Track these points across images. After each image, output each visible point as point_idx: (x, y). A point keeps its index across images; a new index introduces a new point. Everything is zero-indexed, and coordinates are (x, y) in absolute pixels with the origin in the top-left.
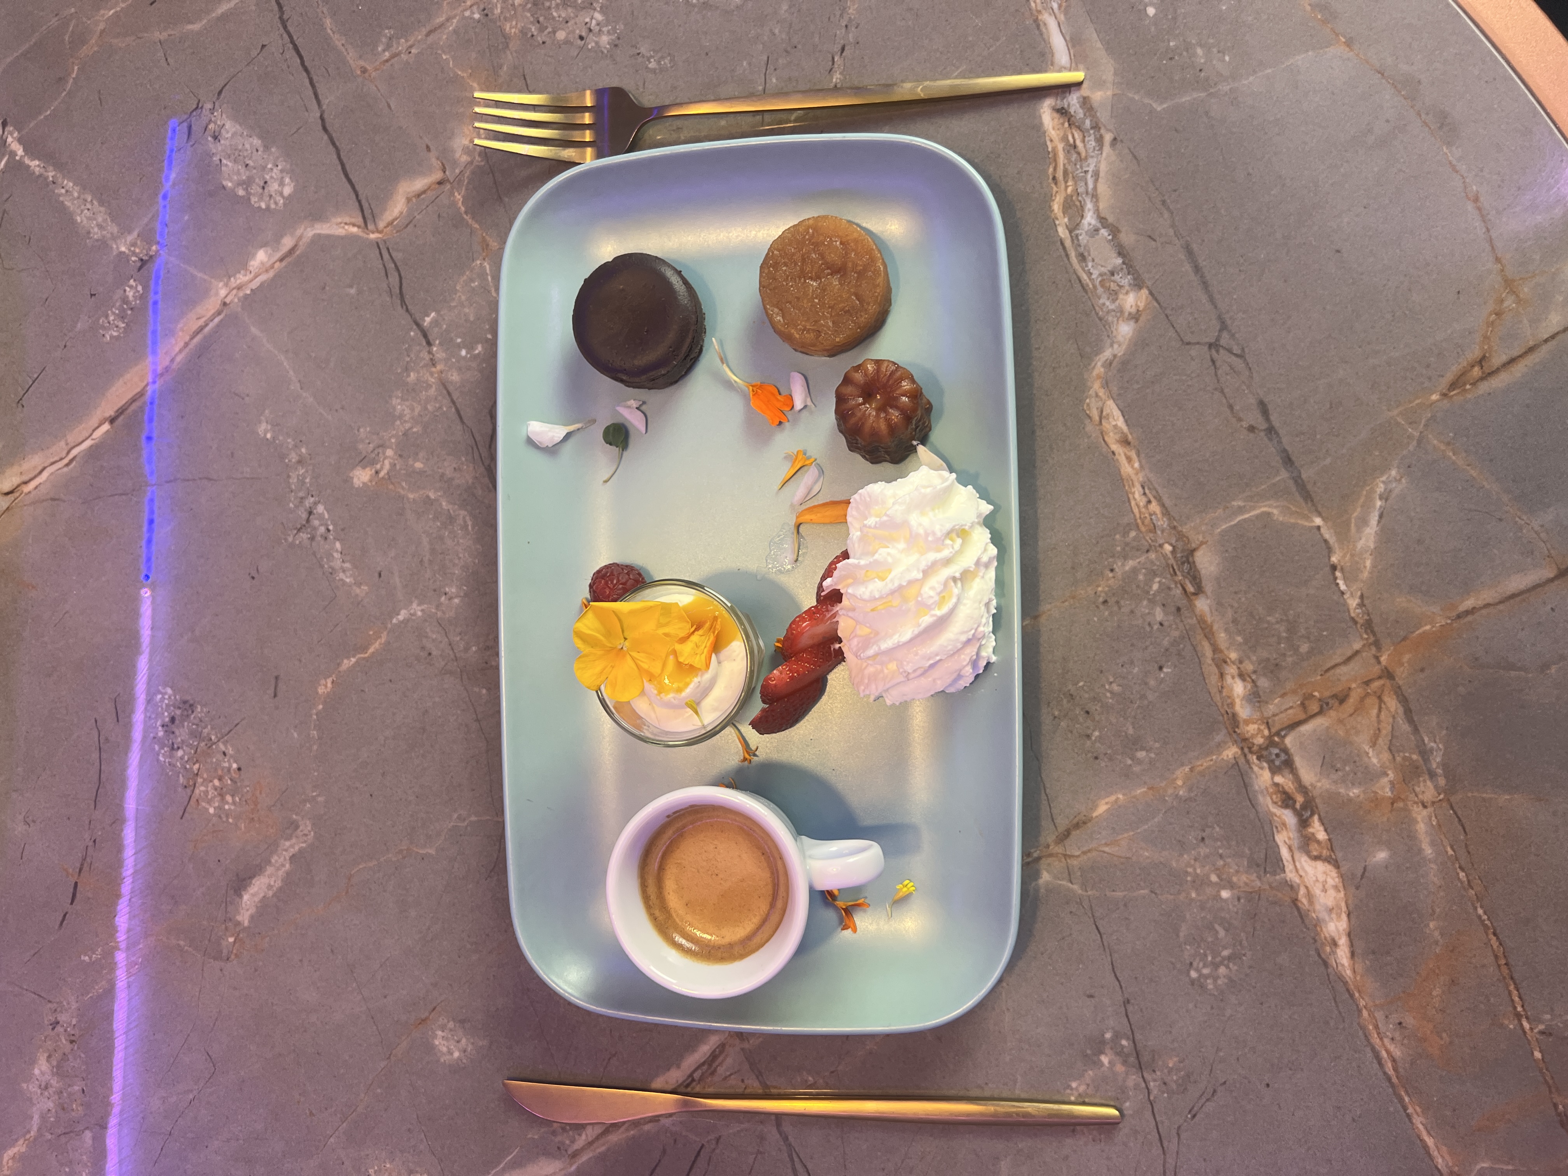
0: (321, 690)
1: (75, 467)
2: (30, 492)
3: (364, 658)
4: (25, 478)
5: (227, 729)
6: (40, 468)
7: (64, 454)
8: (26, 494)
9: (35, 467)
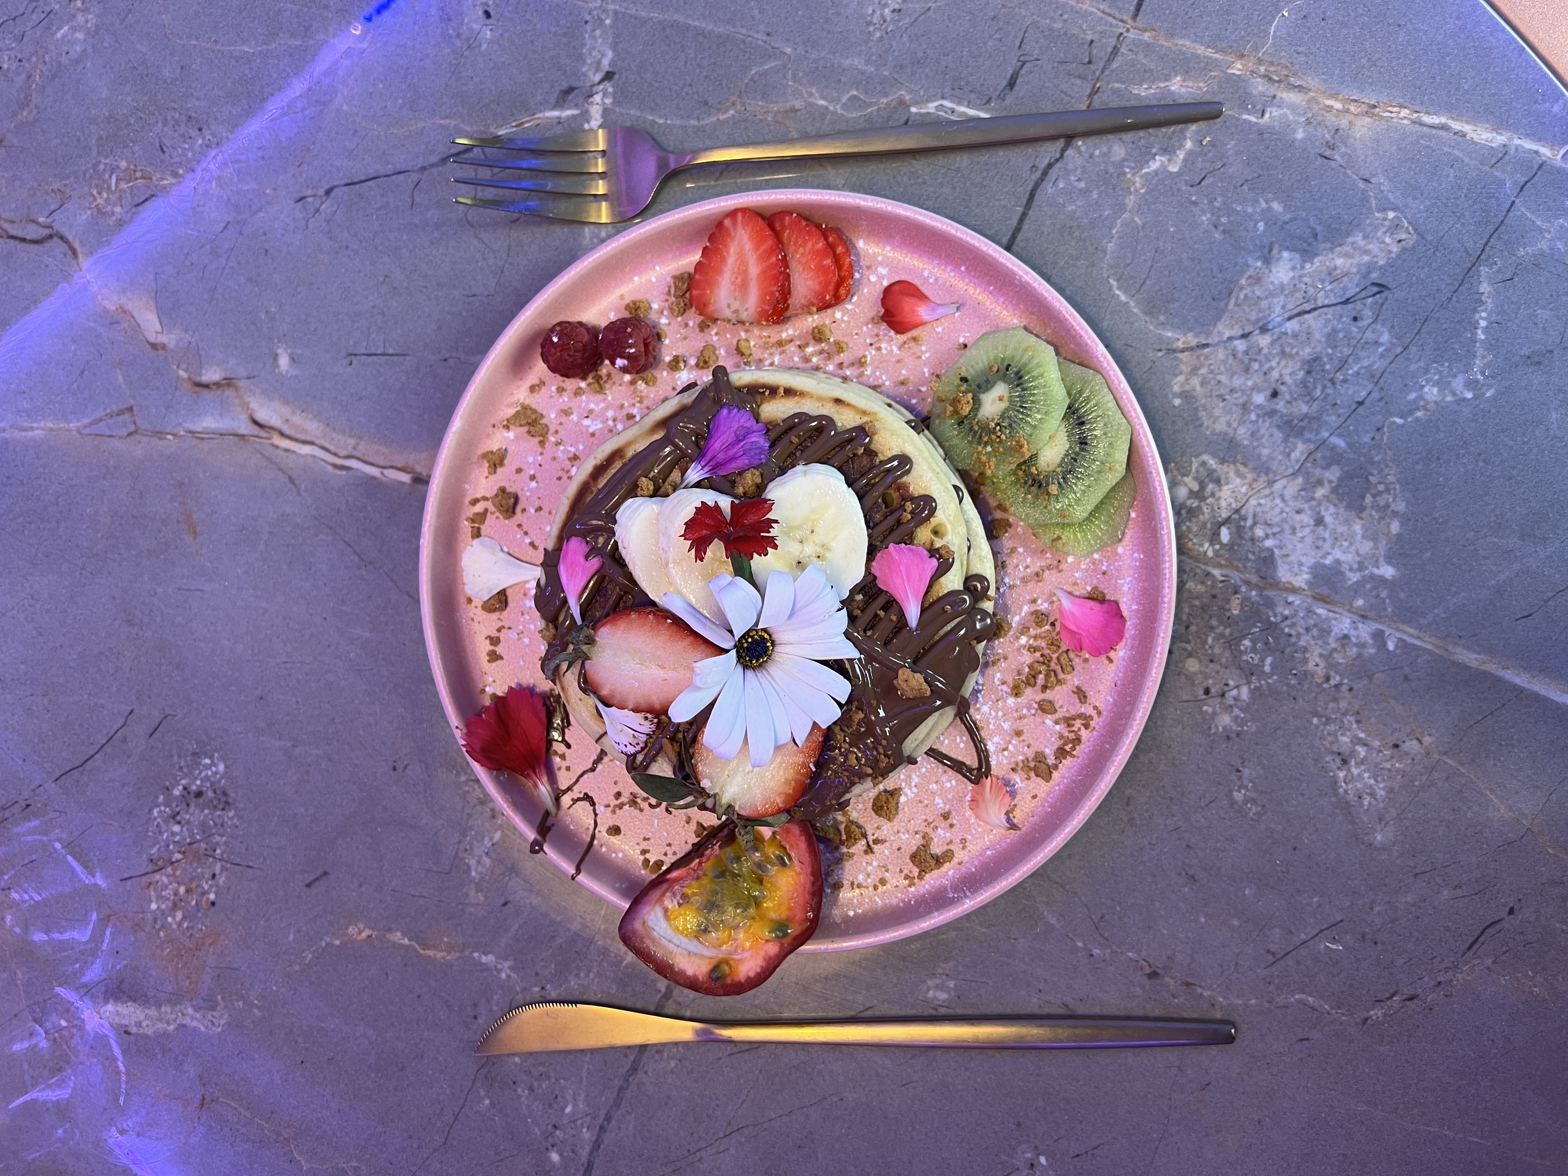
0: (351, 930)
1: (341, 476)
2: (277, 447)
3: (416, 951)
4: (286, 429)
5: (238, 860)
6: (308, 438)
7: (343, 453)
8: (273, 445)
9: (305, 431)
